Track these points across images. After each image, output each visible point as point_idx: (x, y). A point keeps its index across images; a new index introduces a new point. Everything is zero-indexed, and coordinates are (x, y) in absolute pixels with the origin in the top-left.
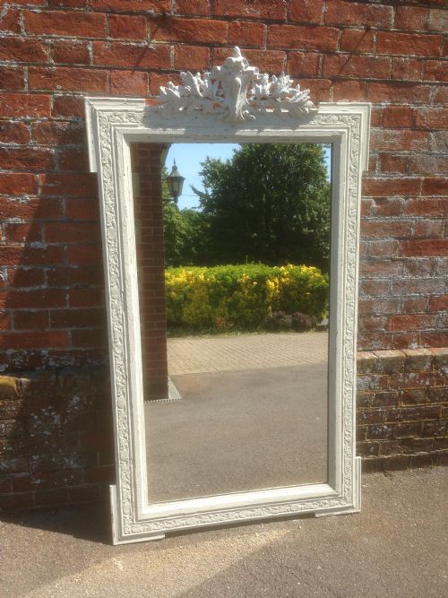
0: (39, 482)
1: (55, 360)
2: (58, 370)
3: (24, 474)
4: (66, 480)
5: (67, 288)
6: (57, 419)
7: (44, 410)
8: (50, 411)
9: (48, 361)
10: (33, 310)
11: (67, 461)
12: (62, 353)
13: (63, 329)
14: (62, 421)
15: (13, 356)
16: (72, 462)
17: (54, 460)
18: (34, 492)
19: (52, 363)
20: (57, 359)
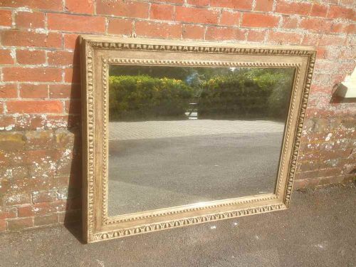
0: (37, 209)
1: (52, 123)
2: (54, 130)
3: (27, 205)
4: (57, 208)
5: (64, 67)
6: (53, 166)
7: (44, 159)
8: (48, 160)
9: (46, 123)
10: (36, 83)
11: (59, 195)
12: (57, 118)
13: (59, 99)
14: (57, 167)
15: (18, 119)
16: (63, 196)
17: (49, 194)
18: (33, 217)
19: (49, 125)
20: (54, 122)
